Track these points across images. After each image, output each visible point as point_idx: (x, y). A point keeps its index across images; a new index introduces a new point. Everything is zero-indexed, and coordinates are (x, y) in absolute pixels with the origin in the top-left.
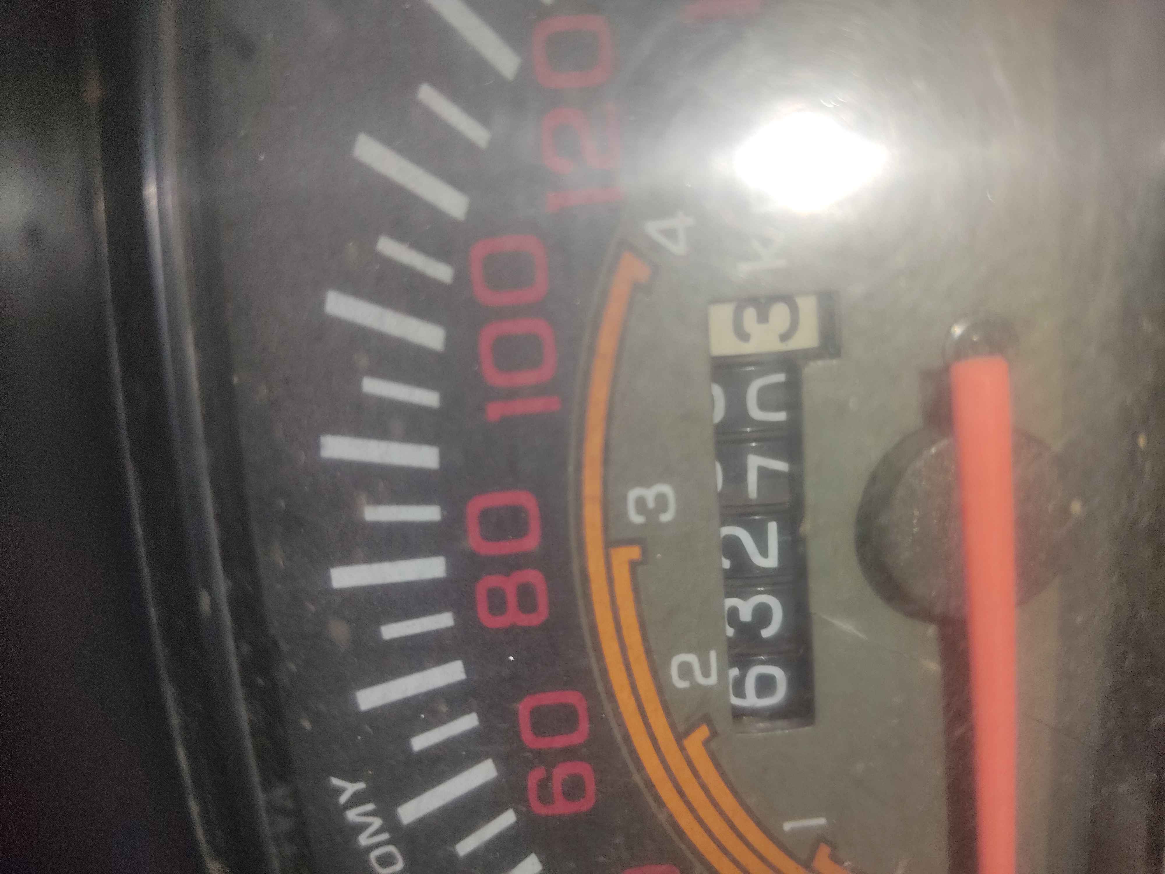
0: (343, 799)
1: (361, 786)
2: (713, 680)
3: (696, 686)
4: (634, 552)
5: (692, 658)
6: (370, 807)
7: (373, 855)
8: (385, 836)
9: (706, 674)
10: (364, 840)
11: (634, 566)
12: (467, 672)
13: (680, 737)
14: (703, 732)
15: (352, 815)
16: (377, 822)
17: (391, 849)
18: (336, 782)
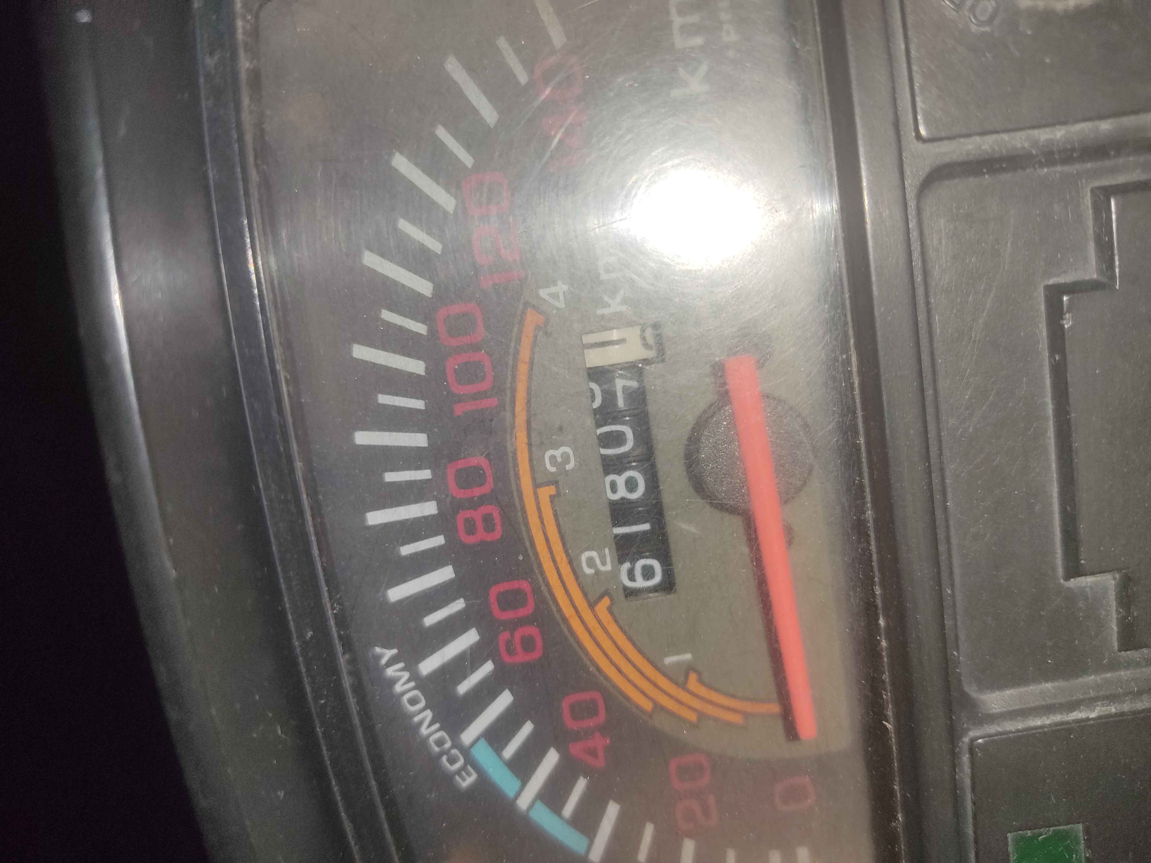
0: (384, 661)
1: (394, 651)
2: (608, 567)
3: (597, 572)
4: (551, 490)
5: (594, 554)
6: (401, 665)
7: (406, 698)
8: (412, 684)
9: (604, 563)
10: (398, 688)
11: (552, 498)
12: (456, 572)
13: (592, 606)
14: (606, 601)
15: (390, 672)
16: (406, 675)
17: (416, 692)
18: (378, 650)
